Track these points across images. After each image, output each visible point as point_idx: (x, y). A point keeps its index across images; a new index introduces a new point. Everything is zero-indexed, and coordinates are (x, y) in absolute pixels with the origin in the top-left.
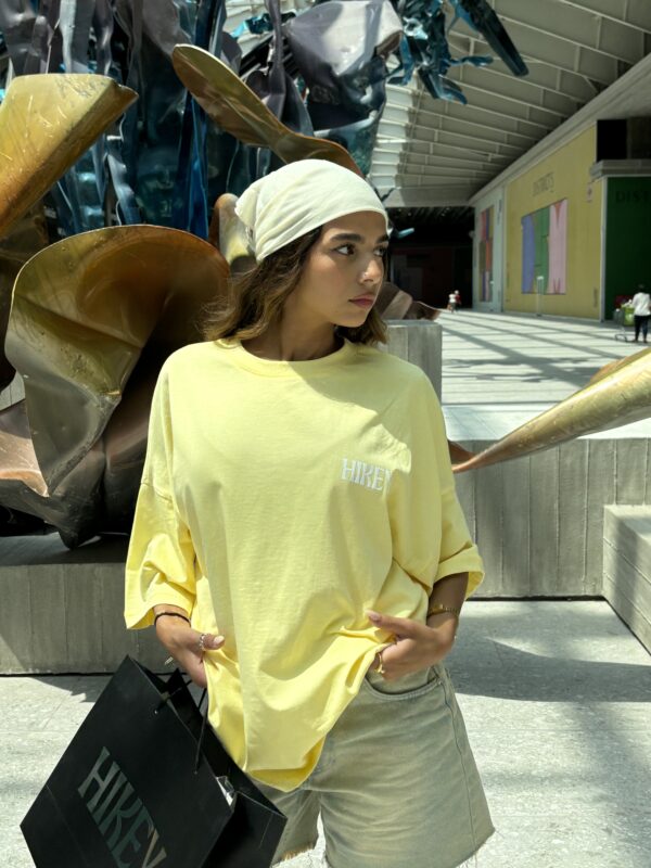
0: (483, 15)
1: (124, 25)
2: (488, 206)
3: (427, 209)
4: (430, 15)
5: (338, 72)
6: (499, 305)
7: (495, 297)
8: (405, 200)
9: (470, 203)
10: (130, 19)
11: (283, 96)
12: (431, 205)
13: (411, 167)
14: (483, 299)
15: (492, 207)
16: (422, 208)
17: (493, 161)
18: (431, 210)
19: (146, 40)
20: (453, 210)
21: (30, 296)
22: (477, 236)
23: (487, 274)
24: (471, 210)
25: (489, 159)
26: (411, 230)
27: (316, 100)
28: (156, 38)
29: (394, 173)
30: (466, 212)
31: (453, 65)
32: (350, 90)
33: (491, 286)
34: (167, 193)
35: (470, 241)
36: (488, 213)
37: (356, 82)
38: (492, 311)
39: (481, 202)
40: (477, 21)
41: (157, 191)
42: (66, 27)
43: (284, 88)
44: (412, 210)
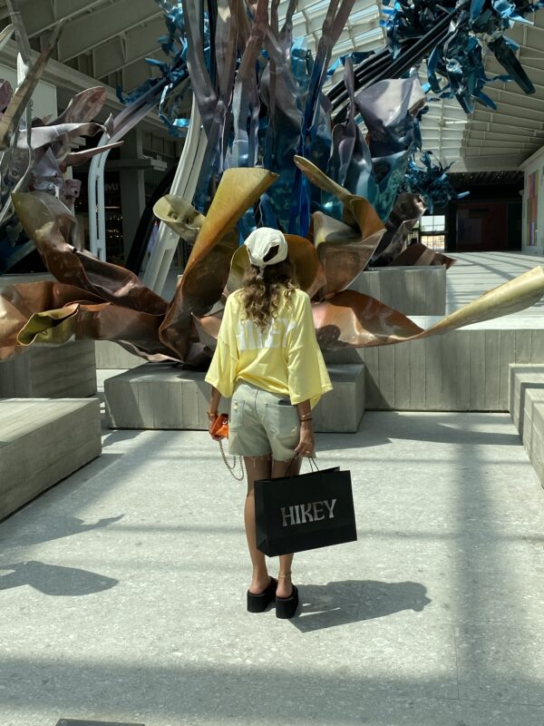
0: (503, 53)
1: (265, 101)
2: (534, 170)
3: (485, 173)
4: (466, 53)
5: (386, 124)
6: (542, 249)
7: (539, 242)
8: (467, 167)
9: (520, 168)
10: (268, 96)
11: (354, 139)
12: (489, 170)
13: (472, 142)
14: (530, 244)
15: (537, 171)
16: (481, 173)
17: (538, 135)
18: (488, 175)
19: (278, 109)
20: (507, 174)
21: (238, 264)
22: (526, 194)
23: (533, 224)
24: (521, 173)
25: (535, 134)
26: (468, 192)
27: (375, 139)
28: (283, 106)
29: (460, 146)
30: (517, 176)
31: (487, 82)
32: (393, 135)
33: (535, 234)
34: (287, 195)
35: (521, 197)
36: (534, 176)
37: (397, 130)
38: (536, 254)
39: (529, 168)
40: (499, 57)
41: (282, 194)
42: (236, 112)
43: (355, 134)
44: (473, 174)
